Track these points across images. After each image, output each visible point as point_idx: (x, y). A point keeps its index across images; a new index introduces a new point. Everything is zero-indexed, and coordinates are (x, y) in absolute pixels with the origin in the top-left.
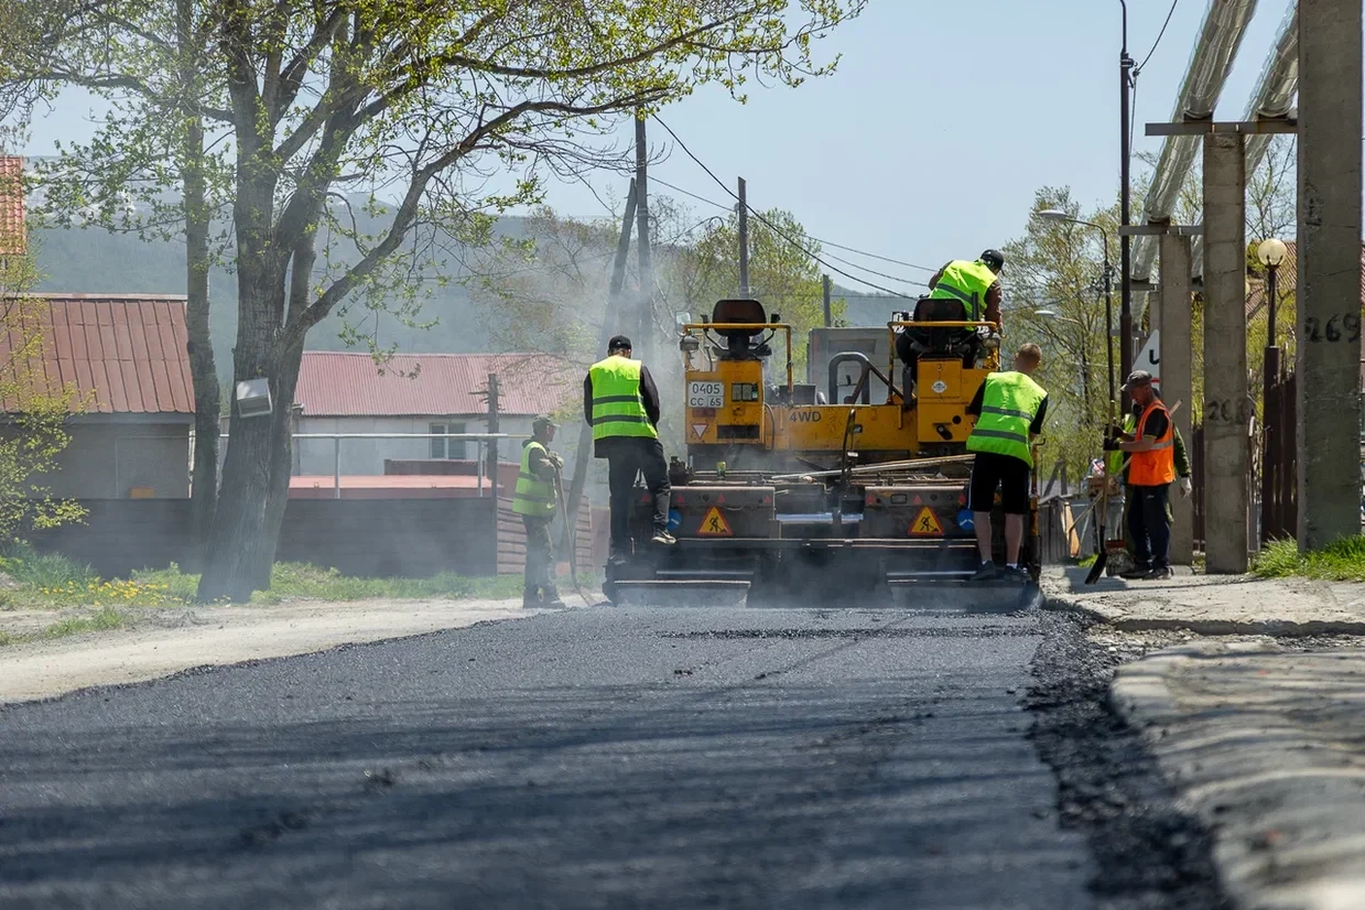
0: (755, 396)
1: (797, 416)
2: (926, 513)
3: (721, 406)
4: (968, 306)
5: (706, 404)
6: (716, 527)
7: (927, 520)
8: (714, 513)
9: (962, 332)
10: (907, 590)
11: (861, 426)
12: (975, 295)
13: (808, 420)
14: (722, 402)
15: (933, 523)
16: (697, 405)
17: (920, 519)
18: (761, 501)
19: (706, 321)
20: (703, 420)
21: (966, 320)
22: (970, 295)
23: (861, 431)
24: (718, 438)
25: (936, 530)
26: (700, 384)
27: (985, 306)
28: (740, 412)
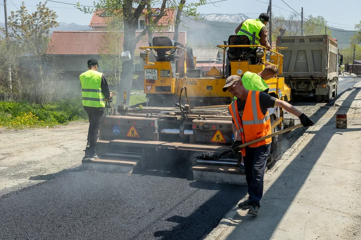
0: (169, 75)
1: (188, 82)
2: (218, 133)
3: (157, 79)
4: (250, 38)
5: (151, 78)
6: (134, 134)
7: (219, 136)
8: (133, 128)
9: (248, 50)
10: (200, 172)
11: (211, 87)
12: (254, 33)
13: (192, 84)
14: (157, 77)
15: (221, 137)
16: (148, 79)
17: (216, 135)
18: (150, 125)
19: (150, 46)
20: (150, 84)
21: (250, 44)
22: (252, 34)
23: (212, 89)
24: (156, 91)
25: (222, 140)
26: (149, 70)
27: (259, 38)
28: (163, 81)
